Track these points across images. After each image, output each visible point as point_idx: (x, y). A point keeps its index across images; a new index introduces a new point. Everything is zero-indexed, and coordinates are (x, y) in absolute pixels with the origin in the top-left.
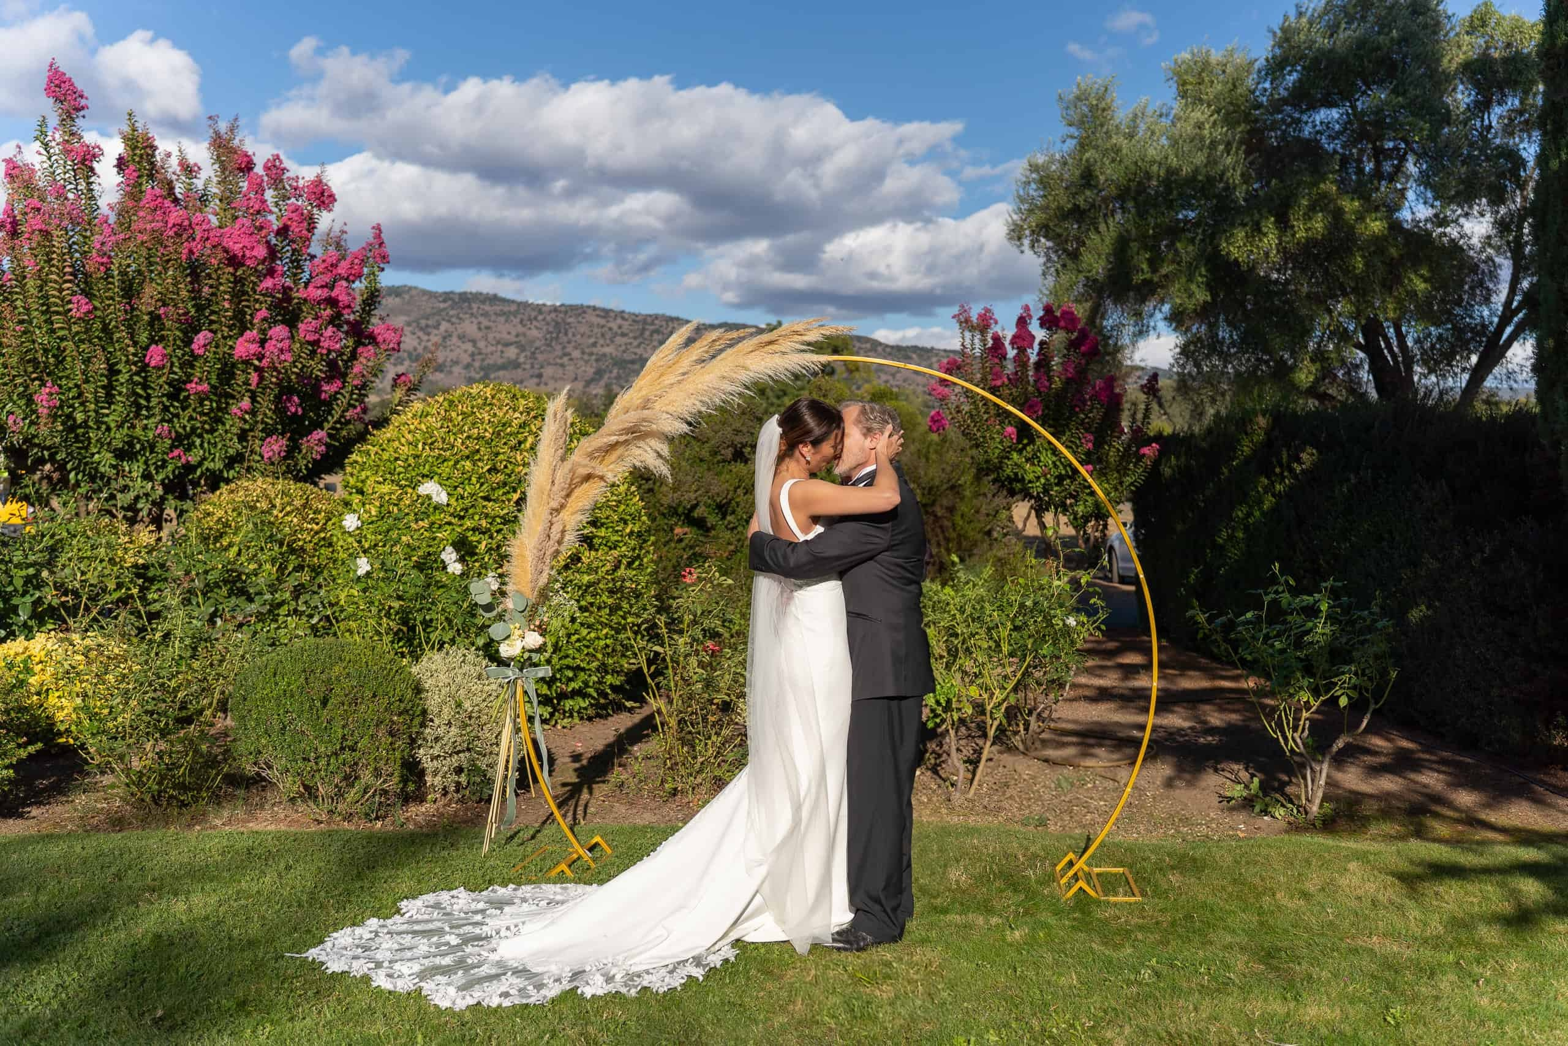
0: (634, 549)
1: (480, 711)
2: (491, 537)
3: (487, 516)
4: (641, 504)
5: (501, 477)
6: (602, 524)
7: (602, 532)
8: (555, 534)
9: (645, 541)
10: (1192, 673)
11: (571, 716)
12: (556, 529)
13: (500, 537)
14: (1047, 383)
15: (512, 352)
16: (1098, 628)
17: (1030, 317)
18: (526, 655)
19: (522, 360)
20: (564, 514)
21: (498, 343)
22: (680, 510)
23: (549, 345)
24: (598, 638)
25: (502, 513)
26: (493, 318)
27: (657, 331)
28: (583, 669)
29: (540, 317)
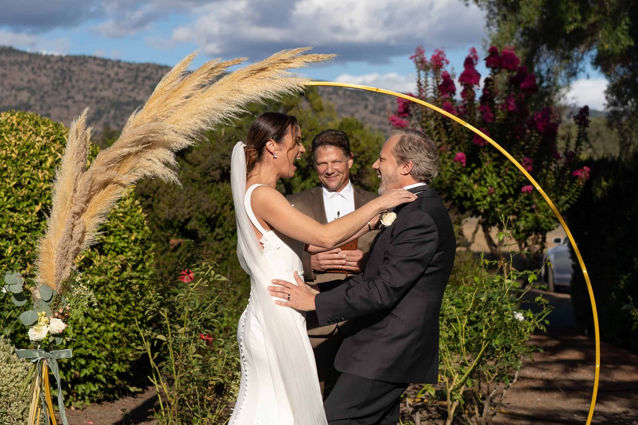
0: (138, 254)
1: (8, 391)
2: (17, 243)
3: (13, 225)
4: (144, 215)
5: (25, 191)
6: (111, 233)
7: (111, 239)
8: (77, 235)
9: (147, 248)
10: (624, 367)
11: (83, 399)
12: (78, 230)
13: (24, 243)
14: (491, 115)
15: (24, 96)
16: (543, 323)
17: (477, 58)
18: (51, 339)
19: (32, 102)
20: (85, 217)
21: (13, 88)
22: (175, 223)
23: (56, 90)
24: (107, 331)
25: (26, 222)
26: (8, 67)
27: (148, 78)
28: (94, 358)
29: (48, 66)
